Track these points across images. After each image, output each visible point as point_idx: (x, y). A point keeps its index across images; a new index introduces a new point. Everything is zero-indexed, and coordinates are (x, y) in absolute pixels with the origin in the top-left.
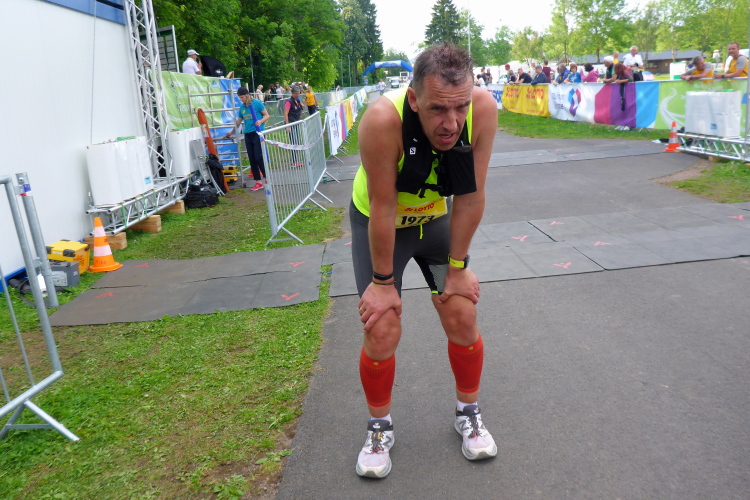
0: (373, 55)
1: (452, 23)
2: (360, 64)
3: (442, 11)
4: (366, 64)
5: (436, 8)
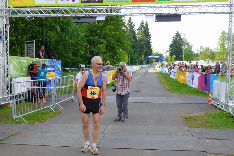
0: (148, 53)
1: (180, 44)
2: (143, 56)
3: (176, 39)
4: (145, 57)
5: (174, 38)
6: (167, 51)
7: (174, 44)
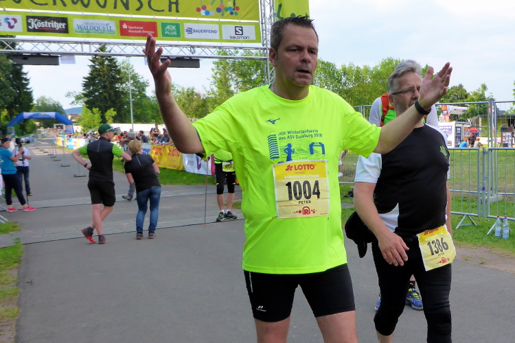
6: (78, 98)
7: (95, 77)
